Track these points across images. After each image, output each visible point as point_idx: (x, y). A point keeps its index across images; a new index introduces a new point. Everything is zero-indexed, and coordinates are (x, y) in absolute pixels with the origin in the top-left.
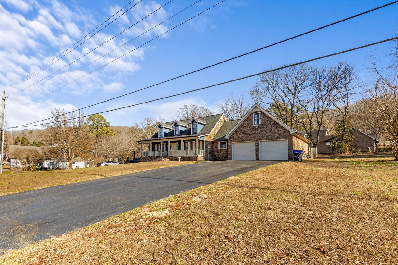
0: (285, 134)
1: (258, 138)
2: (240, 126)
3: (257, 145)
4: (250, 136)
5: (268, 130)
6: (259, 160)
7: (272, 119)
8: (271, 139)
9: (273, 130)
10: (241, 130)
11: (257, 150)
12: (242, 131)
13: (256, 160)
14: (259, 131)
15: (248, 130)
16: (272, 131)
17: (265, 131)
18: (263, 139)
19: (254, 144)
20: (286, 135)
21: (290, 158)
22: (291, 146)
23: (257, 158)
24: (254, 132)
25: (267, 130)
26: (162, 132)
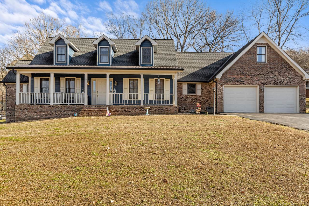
0: (297, 79)
1: (263, 81)
2: (238, 61)
3: (261, 91)
4: (252, 77)
5: (277, 72)
6: (263, 112)
7: (281, 57)
8: (280, 85)
9: (283, 72)
10: (239, 68)
11: (262, 98)
12: (241, 69)
13: (260, 112)
14: (264, 72)
15: (249, 69)
16: (281, 73)
17: (272, 72)
18: (270, 84)
19: (257, 89)
20: (298, 81)
21: (302, 111)
22: (303, 95)
23: (262, 110)
24: (257, 73)
25: (275, 71)
26: (65, 54)
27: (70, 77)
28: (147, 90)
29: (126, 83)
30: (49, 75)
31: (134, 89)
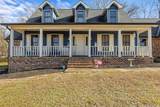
26: (51, 17)
27: (55, 34)
28: (116, 43)
29: (99, 38)
30: (38, 32)
31: (106, 43)
